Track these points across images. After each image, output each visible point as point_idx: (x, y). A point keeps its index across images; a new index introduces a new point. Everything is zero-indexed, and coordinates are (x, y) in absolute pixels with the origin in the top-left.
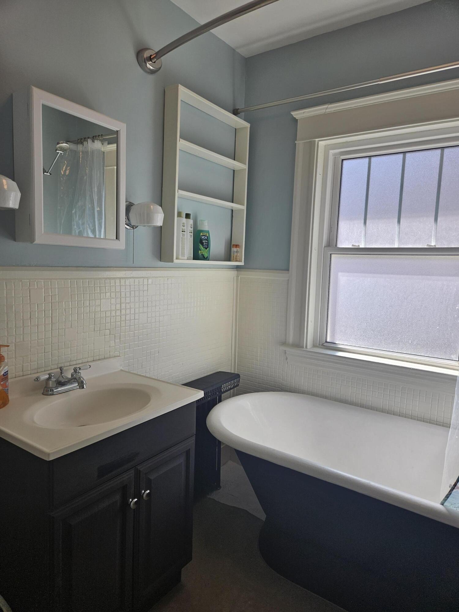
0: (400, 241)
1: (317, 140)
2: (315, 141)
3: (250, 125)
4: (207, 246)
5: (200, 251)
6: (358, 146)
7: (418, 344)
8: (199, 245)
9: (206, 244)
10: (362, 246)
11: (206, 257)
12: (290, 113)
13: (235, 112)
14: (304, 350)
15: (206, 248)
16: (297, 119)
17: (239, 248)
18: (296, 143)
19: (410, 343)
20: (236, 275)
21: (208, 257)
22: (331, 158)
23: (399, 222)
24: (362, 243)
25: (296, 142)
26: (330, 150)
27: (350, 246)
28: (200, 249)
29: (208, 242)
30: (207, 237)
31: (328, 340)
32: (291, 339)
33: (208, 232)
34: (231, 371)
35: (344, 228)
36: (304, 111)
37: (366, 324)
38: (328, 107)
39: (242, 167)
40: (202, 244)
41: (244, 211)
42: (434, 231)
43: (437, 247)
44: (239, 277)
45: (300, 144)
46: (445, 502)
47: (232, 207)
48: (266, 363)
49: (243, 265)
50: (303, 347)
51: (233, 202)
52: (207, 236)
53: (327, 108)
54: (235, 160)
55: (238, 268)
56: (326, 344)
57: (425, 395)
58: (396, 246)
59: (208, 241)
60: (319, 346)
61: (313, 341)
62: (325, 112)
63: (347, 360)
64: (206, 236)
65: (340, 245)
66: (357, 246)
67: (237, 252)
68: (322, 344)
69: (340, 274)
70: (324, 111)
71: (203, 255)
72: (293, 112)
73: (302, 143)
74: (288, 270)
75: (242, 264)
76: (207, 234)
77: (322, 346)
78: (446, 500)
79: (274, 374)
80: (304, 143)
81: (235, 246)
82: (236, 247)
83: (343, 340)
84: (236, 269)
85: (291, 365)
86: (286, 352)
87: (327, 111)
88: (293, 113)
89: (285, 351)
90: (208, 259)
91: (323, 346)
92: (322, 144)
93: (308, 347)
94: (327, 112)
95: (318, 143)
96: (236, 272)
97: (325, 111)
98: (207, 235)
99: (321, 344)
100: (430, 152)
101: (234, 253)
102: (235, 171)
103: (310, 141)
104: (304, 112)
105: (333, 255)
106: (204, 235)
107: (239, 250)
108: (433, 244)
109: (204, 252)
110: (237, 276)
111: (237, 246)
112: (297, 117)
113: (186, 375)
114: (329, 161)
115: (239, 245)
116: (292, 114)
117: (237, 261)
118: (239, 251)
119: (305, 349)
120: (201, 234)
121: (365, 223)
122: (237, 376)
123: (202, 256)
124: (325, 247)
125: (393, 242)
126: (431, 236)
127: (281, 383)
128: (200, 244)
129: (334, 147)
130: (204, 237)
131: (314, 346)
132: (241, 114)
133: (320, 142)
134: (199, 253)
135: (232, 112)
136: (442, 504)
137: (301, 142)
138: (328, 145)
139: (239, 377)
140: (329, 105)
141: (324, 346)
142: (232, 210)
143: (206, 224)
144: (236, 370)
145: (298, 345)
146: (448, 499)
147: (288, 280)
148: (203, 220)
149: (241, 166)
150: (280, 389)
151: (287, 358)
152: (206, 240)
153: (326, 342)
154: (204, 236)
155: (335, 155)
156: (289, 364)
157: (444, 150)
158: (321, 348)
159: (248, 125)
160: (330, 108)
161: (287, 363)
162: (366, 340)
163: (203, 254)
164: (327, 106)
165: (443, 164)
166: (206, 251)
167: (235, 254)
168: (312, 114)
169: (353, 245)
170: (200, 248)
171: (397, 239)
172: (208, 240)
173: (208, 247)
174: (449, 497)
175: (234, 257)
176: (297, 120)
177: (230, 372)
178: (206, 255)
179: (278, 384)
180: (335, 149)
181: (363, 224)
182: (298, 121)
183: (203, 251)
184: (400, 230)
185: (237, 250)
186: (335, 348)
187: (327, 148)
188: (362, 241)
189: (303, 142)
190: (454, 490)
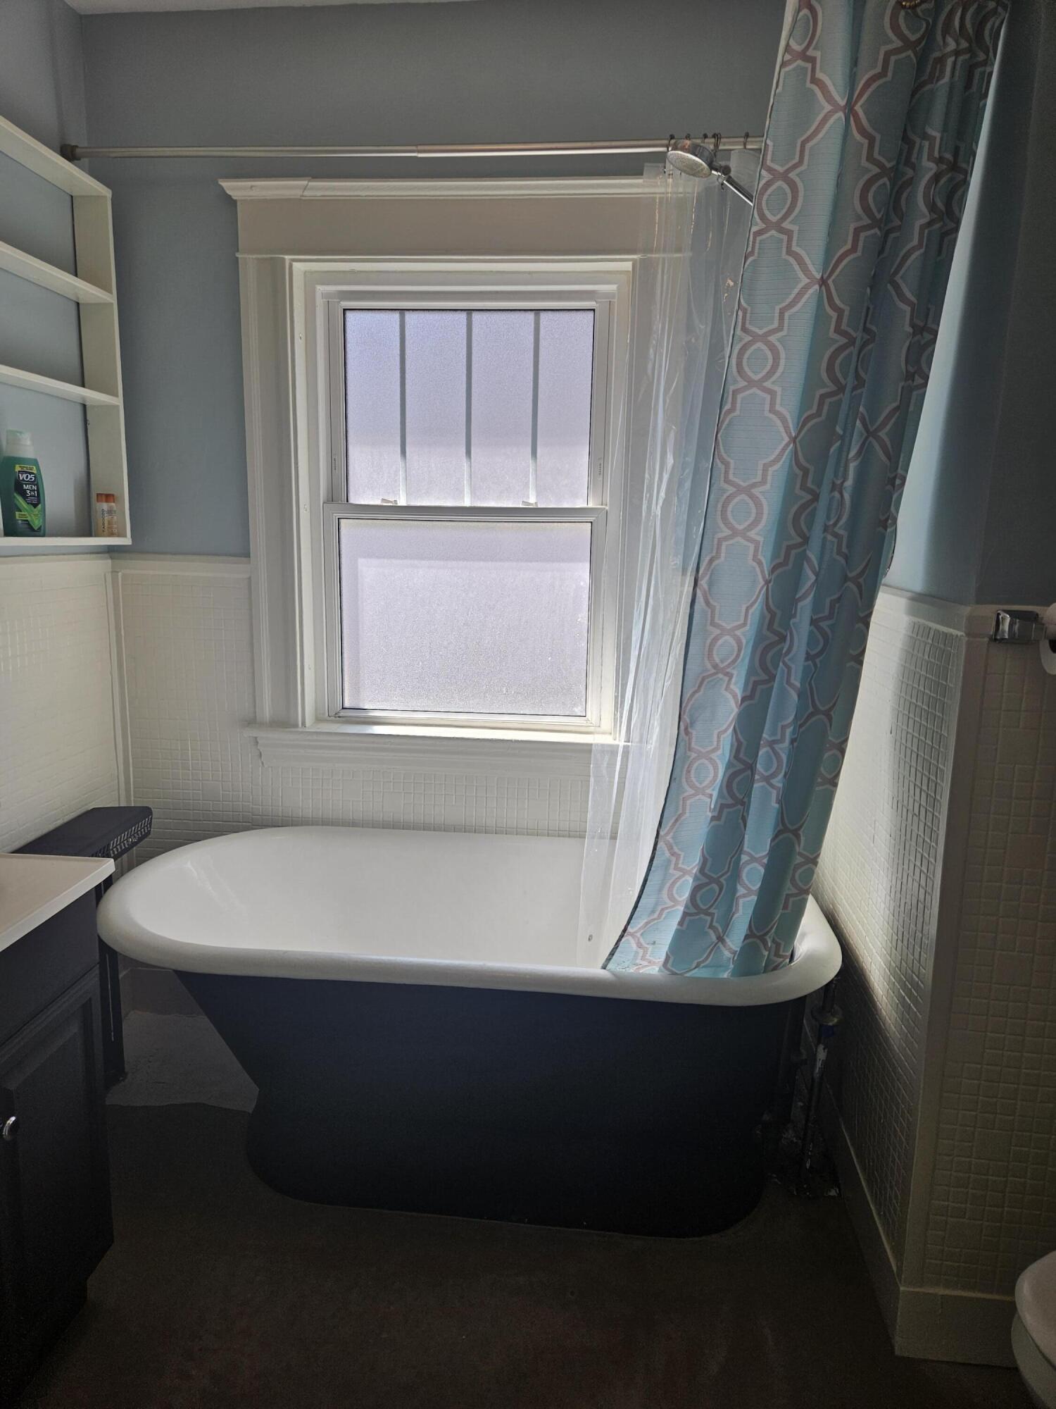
0: (473, 493)
1: (287, 257)
2: (284, 259)
3: (110, 191)
4: (37, 501)
5: (17, 513)
6: (376, 284)
7: (517, 693)
8: (15, 497)
9: (33, 493)
10: (402, 502)
11: (36, 529)
12: (217, 182)
13: (69, 153)
14: (302, 732)
15: (35, 506)
16: (235, 198)
17: (114, 502)
18: (237, 258)
19: (505, 692)
20: (110, 570)
21: (42, 528)
22: (320, 303)
23: (468, 453)
24: (401, 496)
25: (238, 255)
26: (318, 284)
27: (378, 502)
28: (16, 505)
29: (38, 490)
30: (35, 477)
31: (347, 705)
32: (267, 710)
33: (35, 462)
34: (119, 804)
35: (361, 460)
36: (253, 183)
37: (422, 662)
38: (307, 185)
39: (102, 296)
40: (23, 494)
41: (118, 411)
42: (532, 475)
43: (539, 506)
44: (120, 574)
45: (249, 262)
46: (609, 962)
47: (84, 398)
48: (210, 772)
49: (130, 544)
50: (296, 726)
51: (83, 386)
52: (33, 473)
53: (305, 188)
54: (76, 275)
55: (111, 551)
56: (343, 713)
57: (537, 787)
58: (467, 503)
59: (37, 485)
60: (329, 718)
61: (316, 709)
62: (301, 196)
63: (392, 740)
64: (31, 473)
65: (356, 499)
66: (391, 502)
67: (110, 512)
68: (336, 714)
69: (361, 561)
70: (299, 192)
71: (27, 523)
72: (227, 181)
73: (252, 258)
74: (247, 555)
75: (127, 541)
76: (34, 467)
77: (335, 717)
78: (610, 959)
79: (231, 793)
80: (258, 259)
81: (104, 498)
82: (107, 501)
83: (379, 701)
84: (107, 555)
85: (270, 769)
86: (258, 740)
87: (306, 193)
88: (225, 184)
89: (256, 738)
90: (42, 532)
91: (338, 719)
92: (300, 268)
93: (308, 723)
94: (306, 196)
95: (291, 266)
96: (110, 561)
97: (301, 193)
98: (35, 472)
99: (332, 713)
100: (517, 314)
101: (103, 514)
102: (81, 307)
103: (272, 258)
104: (252, 187)
105: (342, 521)
106: (25, 469)
107: (115, 509)
108: (532, 500)
109: (30, 516)
110: (114, 572)
111: (108, 497)
112: (235, 194)
113: (12, 831)
114: (318, 309)
115: (113, 495)
116: (220, 186)
117: (111, 535)
118: (115, 511)
119: (300, 730)
120: (18, 468)
121: (403, 452)
122: (146, 812)
123: (26, 526)
124: (324, 503)
125: (459, 493)
126: (527, 485)
127: (250, 810)
128: (15, 494)
129: (328, 278)
130: (25, 476)
131: (319, 719)
132: (82, 160)
133: (295, 264)
134: (17, 518)
135: (59, 149)
136: (604, 967)
137: (251, 256)
138: (312, 273)
139: (151, 813)
140: (309, 181)
141: (339, 717)
142: (84, 406)
143: (29, 443)
144: (132, 798)
145: (285, 722)
146: (614, 957)
147: (250, 578)
148: (18, 432)
149: (100, 295)
150: (250, 824)
151: (261, 753)
152: (32, 483)
153: (343, 708)
154: (26, 472)
155: (327, 296)
156: (266, 766)
157: (539, 315)
158: (333, 722)
159: (106, 192)
160: (312, 188)
161: (261, 764)
162: (425, 696)
163: (27, 521)
164: (305, 183)
165: (540, 343)
166: (36, 511)
167: (106, 518)
168: (270, 194)
169: (383, 500)
170: (17, 503)
171: (467, 490)
172: (37, 482)
173: (39, 502)
174: (616, 954)
175: (104, 524)
176: (235, 202)
177: (117, 806)
178: (36, 523)
179: (244, 813)
180: (328, 284)
181: (400, 456)
182: (238, 204)
183: (25, 512)
184: (472, 470)
185: (111, 507)
186: (363, 720)
187: (312, 280)
188: (401, 492)
189: (254, 256)
190: (623, 940)
